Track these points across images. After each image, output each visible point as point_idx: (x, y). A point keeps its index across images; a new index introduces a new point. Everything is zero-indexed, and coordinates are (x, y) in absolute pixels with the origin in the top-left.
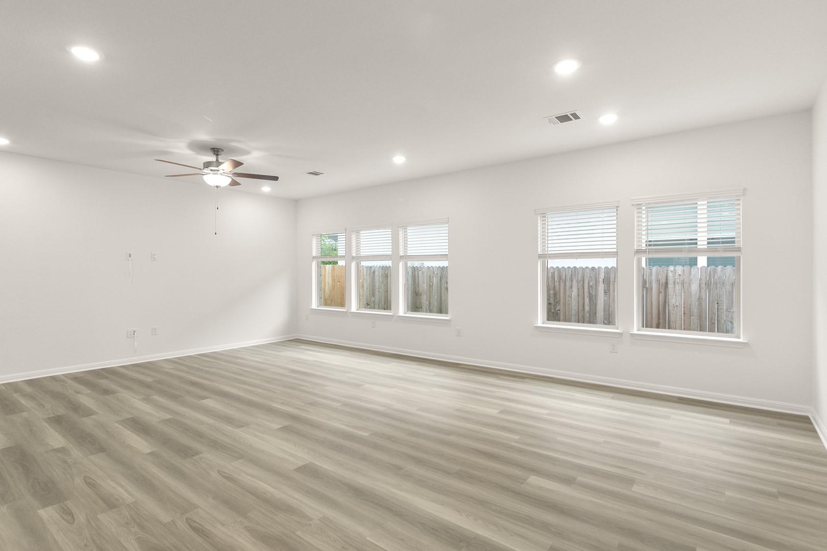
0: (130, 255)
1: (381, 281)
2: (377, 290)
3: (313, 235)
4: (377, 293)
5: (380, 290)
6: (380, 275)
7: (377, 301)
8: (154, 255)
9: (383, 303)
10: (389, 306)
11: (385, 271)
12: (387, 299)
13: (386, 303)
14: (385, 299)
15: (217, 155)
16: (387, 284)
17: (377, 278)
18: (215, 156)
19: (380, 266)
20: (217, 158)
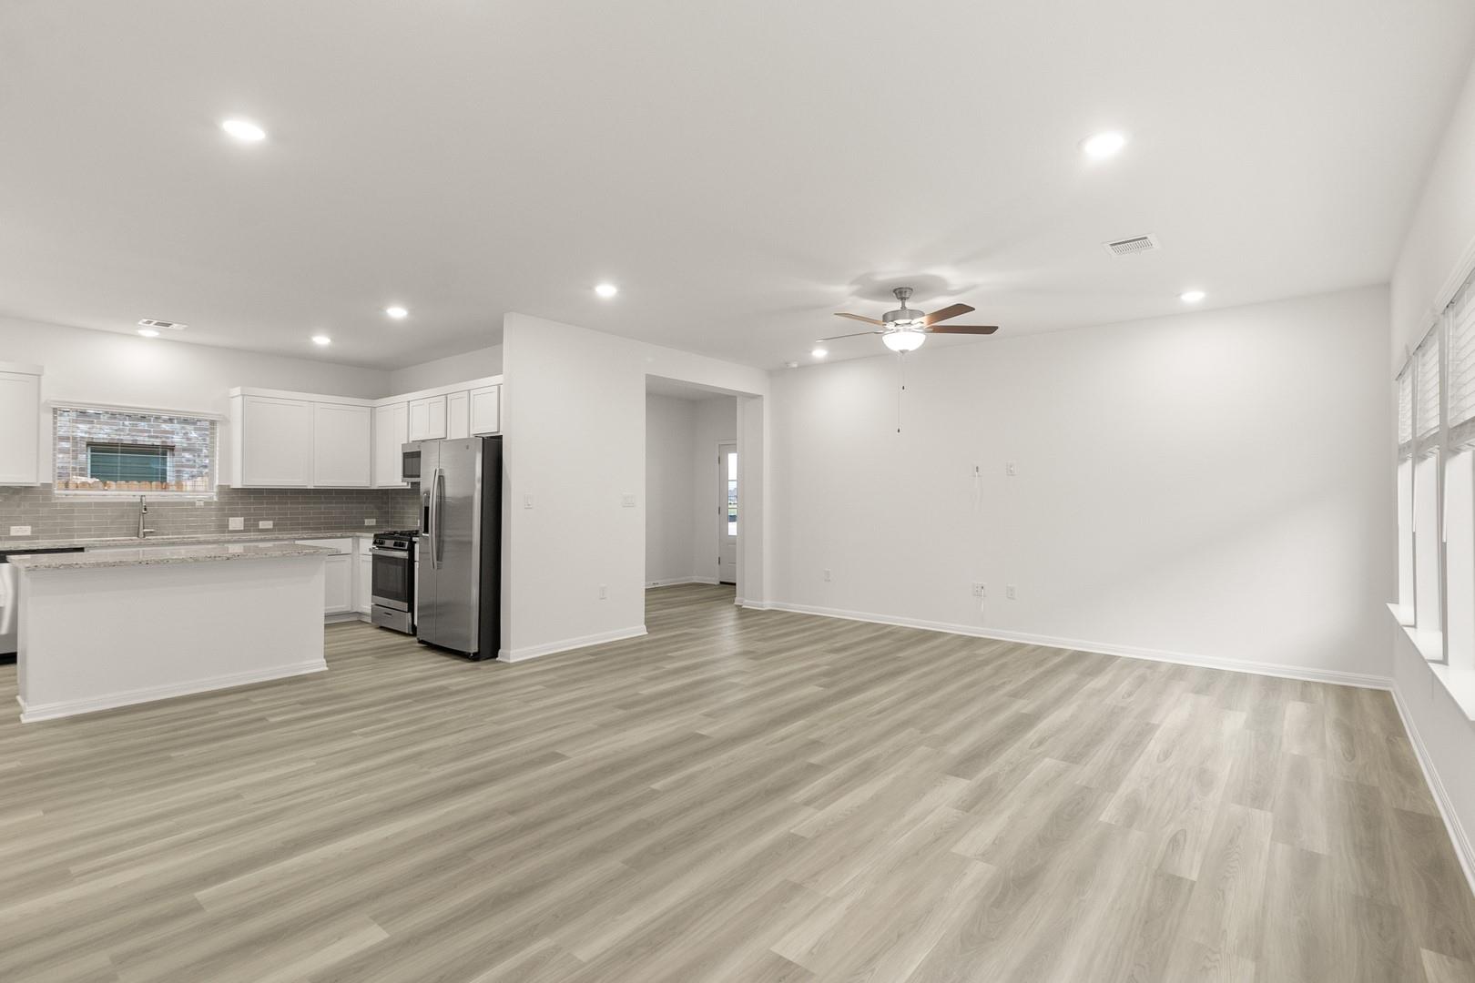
0: (978, 468)
8: (1011, 467)
15: (903, 299)
18: (900, 302)
20: (903, 304)
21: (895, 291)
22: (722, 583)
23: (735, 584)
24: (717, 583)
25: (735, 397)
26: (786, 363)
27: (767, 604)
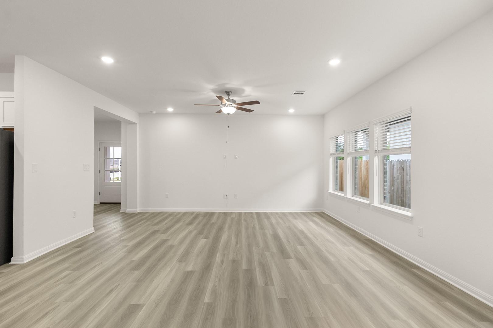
0: (225, 156)
1: (398, 173)
2: (396, 181)
3: (330, 138)
4: (395, 183)
5: (398, 181)
6: (398, 168)
7: (395, 190)
8: (236, 156)
9: (400, 192)
10: (404, 195)
11: (402, 165)
12: (403, 189)
13: (402, 192)
14: (401, 189)
15: (228, 95)
16: (403, 176)
17: (395, 171)
18: (227, 96)
19: (398, 160)
20: (229, 97)
21: (226, 92)
22: (101, 203)
23: (120, 203)
24: (99, 203)
25: (120, 122)
26: (151, 112)
27: (138, 210)
